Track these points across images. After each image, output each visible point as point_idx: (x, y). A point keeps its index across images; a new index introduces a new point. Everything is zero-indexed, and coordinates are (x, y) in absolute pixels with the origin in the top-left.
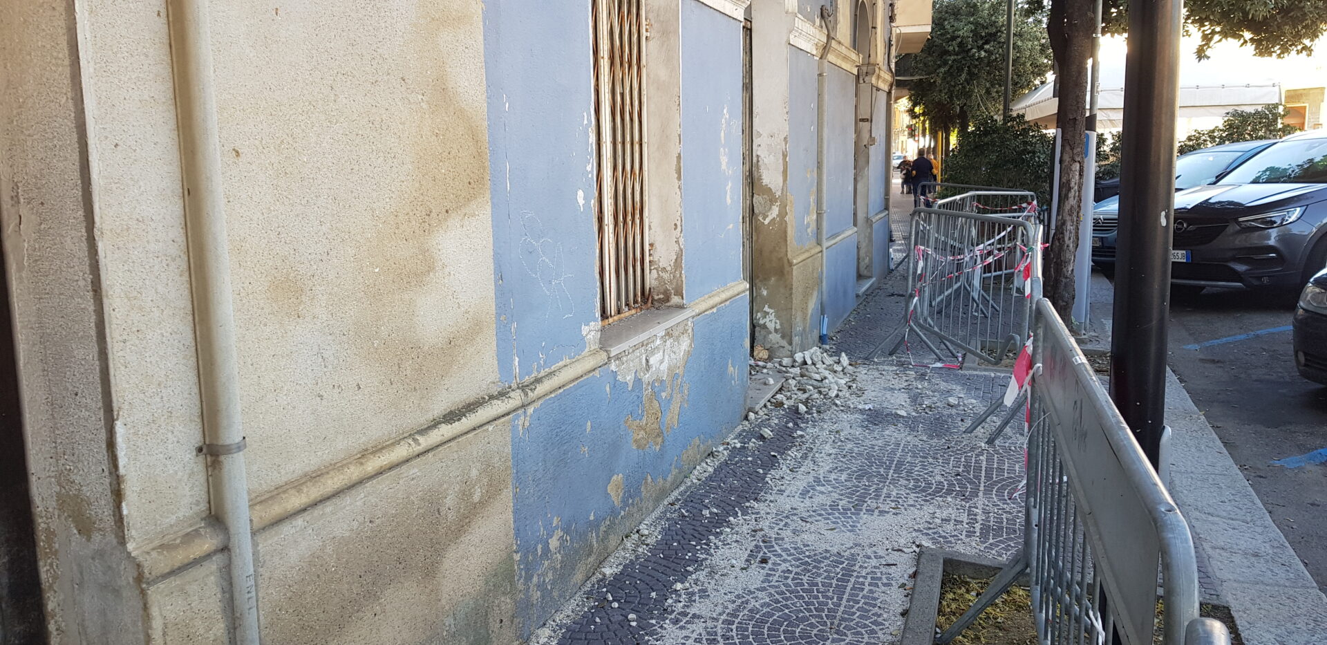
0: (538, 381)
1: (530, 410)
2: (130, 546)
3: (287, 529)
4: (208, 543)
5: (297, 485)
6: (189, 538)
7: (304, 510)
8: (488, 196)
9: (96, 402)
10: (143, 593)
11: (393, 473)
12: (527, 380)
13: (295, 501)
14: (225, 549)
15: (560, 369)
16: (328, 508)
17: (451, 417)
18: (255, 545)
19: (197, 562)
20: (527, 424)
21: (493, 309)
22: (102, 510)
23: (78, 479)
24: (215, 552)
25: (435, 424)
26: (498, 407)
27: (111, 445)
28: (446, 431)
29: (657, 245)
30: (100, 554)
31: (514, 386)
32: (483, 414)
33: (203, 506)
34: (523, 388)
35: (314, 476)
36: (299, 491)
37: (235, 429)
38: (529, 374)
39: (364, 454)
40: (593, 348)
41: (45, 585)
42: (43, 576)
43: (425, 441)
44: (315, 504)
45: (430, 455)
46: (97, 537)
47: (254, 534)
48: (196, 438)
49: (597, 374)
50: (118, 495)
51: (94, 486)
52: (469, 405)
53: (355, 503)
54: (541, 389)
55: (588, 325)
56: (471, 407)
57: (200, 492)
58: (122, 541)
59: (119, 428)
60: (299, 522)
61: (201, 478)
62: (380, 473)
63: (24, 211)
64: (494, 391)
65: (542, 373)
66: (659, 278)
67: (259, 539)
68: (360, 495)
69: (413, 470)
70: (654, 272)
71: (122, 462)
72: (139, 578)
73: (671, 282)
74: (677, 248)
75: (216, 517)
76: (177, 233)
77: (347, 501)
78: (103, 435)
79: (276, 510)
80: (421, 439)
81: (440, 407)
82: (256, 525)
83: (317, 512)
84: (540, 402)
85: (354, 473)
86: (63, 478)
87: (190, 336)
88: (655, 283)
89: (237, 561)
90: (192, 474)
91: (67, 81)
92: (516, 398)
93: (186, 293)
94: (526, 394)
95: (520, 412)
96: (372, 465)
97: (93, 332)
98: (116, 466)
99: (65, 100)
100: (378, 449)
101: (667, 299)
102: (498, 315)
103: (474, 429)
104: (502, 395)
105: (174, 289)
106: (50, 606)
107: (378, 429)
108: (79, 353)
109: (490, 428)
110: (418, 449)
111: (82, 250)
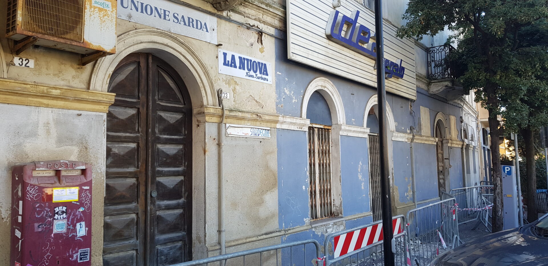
0: (289, 230)
1: (287, 236)
2: (206, 245)
3: (231, 248)
4: (218, 247)
5: (234, 241)
6: (215, 246)
7: (235, 246)
8: (277, 187)
9: (203, 221)
10: (208, 253)
11: (252, 242)
12: (286, 229)
13: (233, 244)
14: (220, 249)
15: (296, 228)
16: (239, 246)
17: (266, 234)
18: (225, 250)
19: (216, 250)
20: (285, 239)
21: (278, 212)
22: (203, 239)
23: (200, 234)
24: (219, 249)
25: (262, 235)
26: (278, 234)
27: (205, 228)
28: (265, 236)
29: (335, 200)
30: (202, 246)
31: (283, 230)
32: (274, 235)
33: (218, 241)
34: (285, 231)
35: (237, 240)
36: (234, 242)
37: (223, 228)
38: (287, 228)
39: (247, 238)
40: (307, 224)
41: (193, 252)
42: (193, 251)
43: (260, 238)
44: (237, 245)
45: (261, 241)
46: (201, 243)
47: (225, 248)
48: (217, 229)
49: (308, 231)
50: (205, 236)
51: (202, 235)
52: (271, 232)
53: (244, 247)
54: (289, 232)
55: (306, 218)
56: (271, 233)
57: (217, 239)
58: (205, 244)
59: (206, 225)
60: (233, 247)
61: (218, 236)
62: (249, 242)
63: (196, 190)
64: (278, 230)
65: (291, 228)
66: (336, 209)
67: (226, 249)
68: (246, 245)
69: (257, 243)
70: (335, 207)
71: (206, 231)
72: (207, 250)
73: (339, 210)
74: (340, 201)
75: (219, 243)
76: (217, 194)
77: (243, 246)
78: (204, 226)
79: (230, 244)
80: (259, 237)
81: (264, 232)
82: (226, 246)
83: (237, 247)
84: (289, 235)
85: (244, 241)
86: (197, 234)
87: (218, 211)
88: (335, 210)
89: (222, 252)
90: (216, 235)
91: (204, 172)
92: (283, 233)
93: (218, 204)
94: (286, 232)
95: (284, 236)
96: (248, 240)
97: (204, 209)
98: (205, 231)
99: (203, 174)
100: (250, 238)
101: (338, 215)
102: (279, 213)
103: (272, 237)
104: (279, 231)
105: (216, 203)
106: (193, 256)
107: (250, 234)
108: (202, 213)
109: (276, 238)
110: (258, 239)
111: (203, 197)
